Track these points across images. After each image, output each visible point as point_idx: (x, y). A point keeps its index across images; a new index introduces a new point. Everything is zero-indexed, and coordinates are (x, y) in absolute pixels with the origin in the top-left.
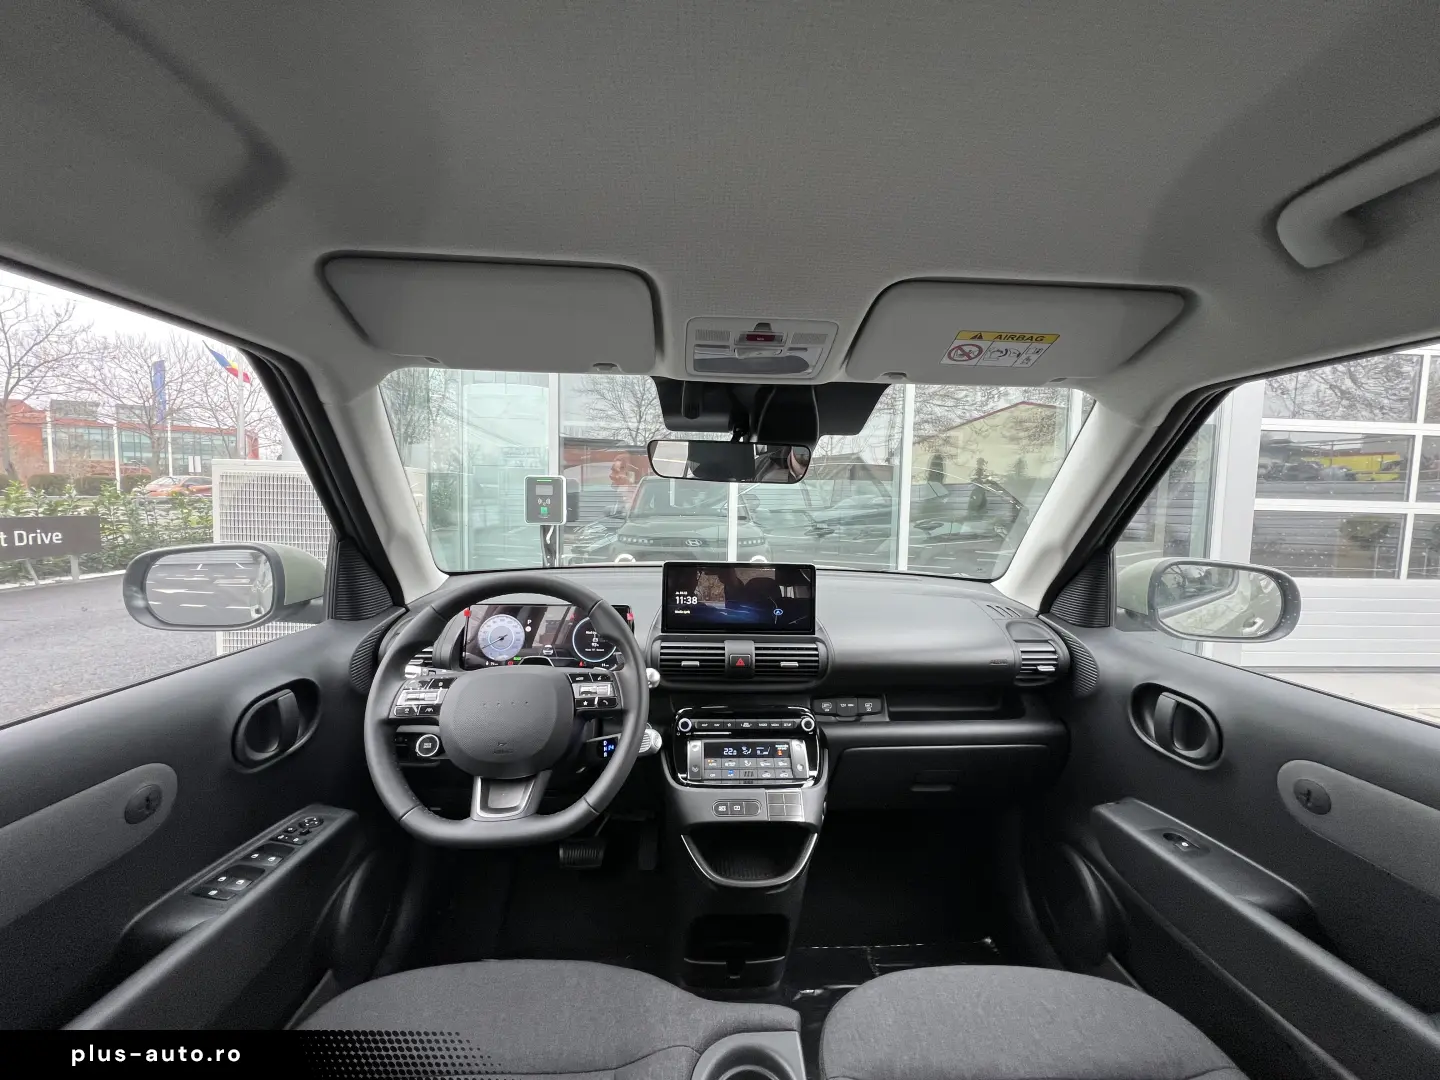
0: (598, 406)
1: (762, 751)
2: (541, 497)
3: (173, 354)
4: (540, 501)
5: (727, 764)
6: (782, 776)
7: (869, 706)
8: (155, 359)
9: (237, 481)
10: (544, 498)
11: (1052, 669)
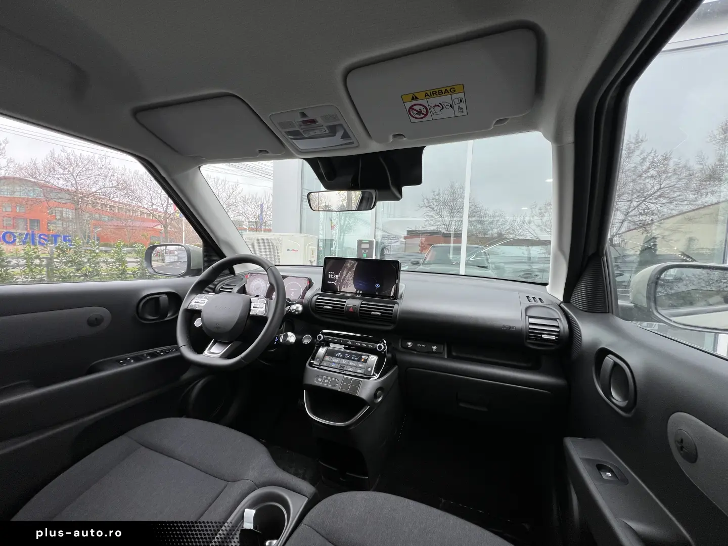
0: (431, 214)
1: (355, 357)
2: (363, 249)
3: (265, 201)
4: (363, 251)
5: (334, 360)
6: (358, 371)
7: (434, 348)
8: (260, 203)
9: (250, 241)
10: (365, 249)
11: (553, 338)
